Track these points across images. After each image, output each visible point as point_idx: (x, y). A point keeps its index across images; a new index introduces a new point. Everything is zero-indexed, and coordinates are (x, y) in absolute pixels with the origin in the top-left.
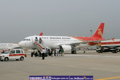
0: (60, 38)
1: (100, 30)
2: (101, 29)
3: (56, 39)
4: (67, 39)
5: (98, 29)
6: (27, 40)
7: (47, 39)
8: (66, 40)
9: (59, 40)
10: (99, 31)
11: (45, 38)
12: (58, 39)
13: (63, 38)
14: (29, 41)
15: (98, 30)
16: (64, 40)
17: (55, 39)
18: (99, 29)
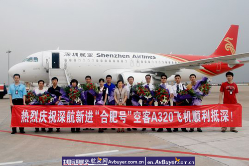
0: (128, 56)
1: (230, 41)
2: (232, 39)
3: (114, 58)
4: (147, 60)
5: (225, 37)
6: (30, 59)
7: (87, 58)
8: (142, 62)
9: (122, 61)
10: (227, 43)
11: (81, 55)
12: (120, 59)
13: (134, 56)
14: (33, 64)
15: (225, 40)
16: (138, 62)
17: (112, 59)
18: (228, 38)
